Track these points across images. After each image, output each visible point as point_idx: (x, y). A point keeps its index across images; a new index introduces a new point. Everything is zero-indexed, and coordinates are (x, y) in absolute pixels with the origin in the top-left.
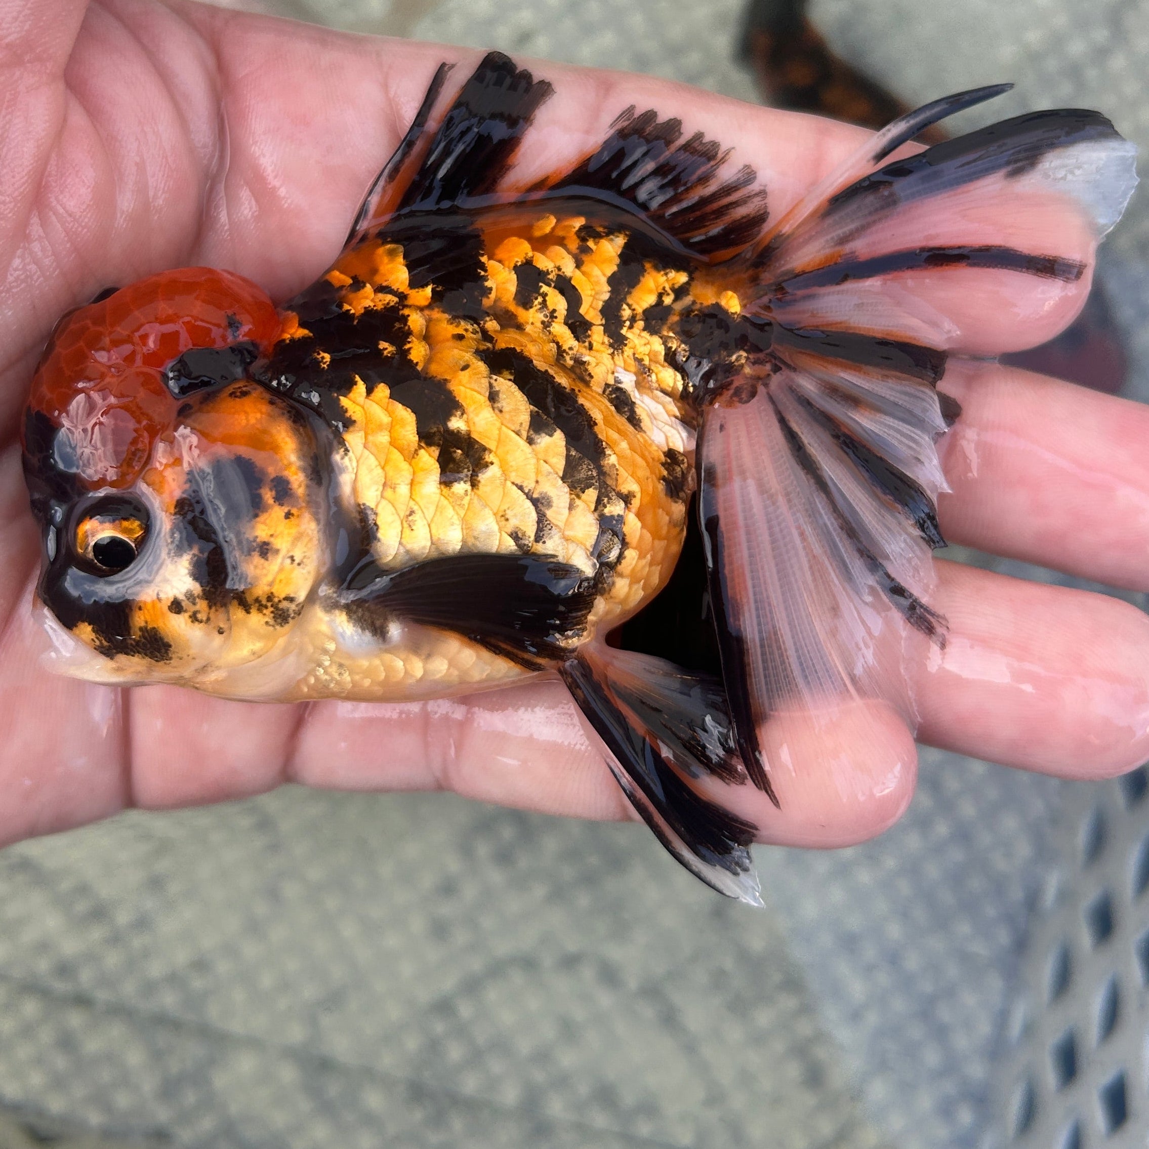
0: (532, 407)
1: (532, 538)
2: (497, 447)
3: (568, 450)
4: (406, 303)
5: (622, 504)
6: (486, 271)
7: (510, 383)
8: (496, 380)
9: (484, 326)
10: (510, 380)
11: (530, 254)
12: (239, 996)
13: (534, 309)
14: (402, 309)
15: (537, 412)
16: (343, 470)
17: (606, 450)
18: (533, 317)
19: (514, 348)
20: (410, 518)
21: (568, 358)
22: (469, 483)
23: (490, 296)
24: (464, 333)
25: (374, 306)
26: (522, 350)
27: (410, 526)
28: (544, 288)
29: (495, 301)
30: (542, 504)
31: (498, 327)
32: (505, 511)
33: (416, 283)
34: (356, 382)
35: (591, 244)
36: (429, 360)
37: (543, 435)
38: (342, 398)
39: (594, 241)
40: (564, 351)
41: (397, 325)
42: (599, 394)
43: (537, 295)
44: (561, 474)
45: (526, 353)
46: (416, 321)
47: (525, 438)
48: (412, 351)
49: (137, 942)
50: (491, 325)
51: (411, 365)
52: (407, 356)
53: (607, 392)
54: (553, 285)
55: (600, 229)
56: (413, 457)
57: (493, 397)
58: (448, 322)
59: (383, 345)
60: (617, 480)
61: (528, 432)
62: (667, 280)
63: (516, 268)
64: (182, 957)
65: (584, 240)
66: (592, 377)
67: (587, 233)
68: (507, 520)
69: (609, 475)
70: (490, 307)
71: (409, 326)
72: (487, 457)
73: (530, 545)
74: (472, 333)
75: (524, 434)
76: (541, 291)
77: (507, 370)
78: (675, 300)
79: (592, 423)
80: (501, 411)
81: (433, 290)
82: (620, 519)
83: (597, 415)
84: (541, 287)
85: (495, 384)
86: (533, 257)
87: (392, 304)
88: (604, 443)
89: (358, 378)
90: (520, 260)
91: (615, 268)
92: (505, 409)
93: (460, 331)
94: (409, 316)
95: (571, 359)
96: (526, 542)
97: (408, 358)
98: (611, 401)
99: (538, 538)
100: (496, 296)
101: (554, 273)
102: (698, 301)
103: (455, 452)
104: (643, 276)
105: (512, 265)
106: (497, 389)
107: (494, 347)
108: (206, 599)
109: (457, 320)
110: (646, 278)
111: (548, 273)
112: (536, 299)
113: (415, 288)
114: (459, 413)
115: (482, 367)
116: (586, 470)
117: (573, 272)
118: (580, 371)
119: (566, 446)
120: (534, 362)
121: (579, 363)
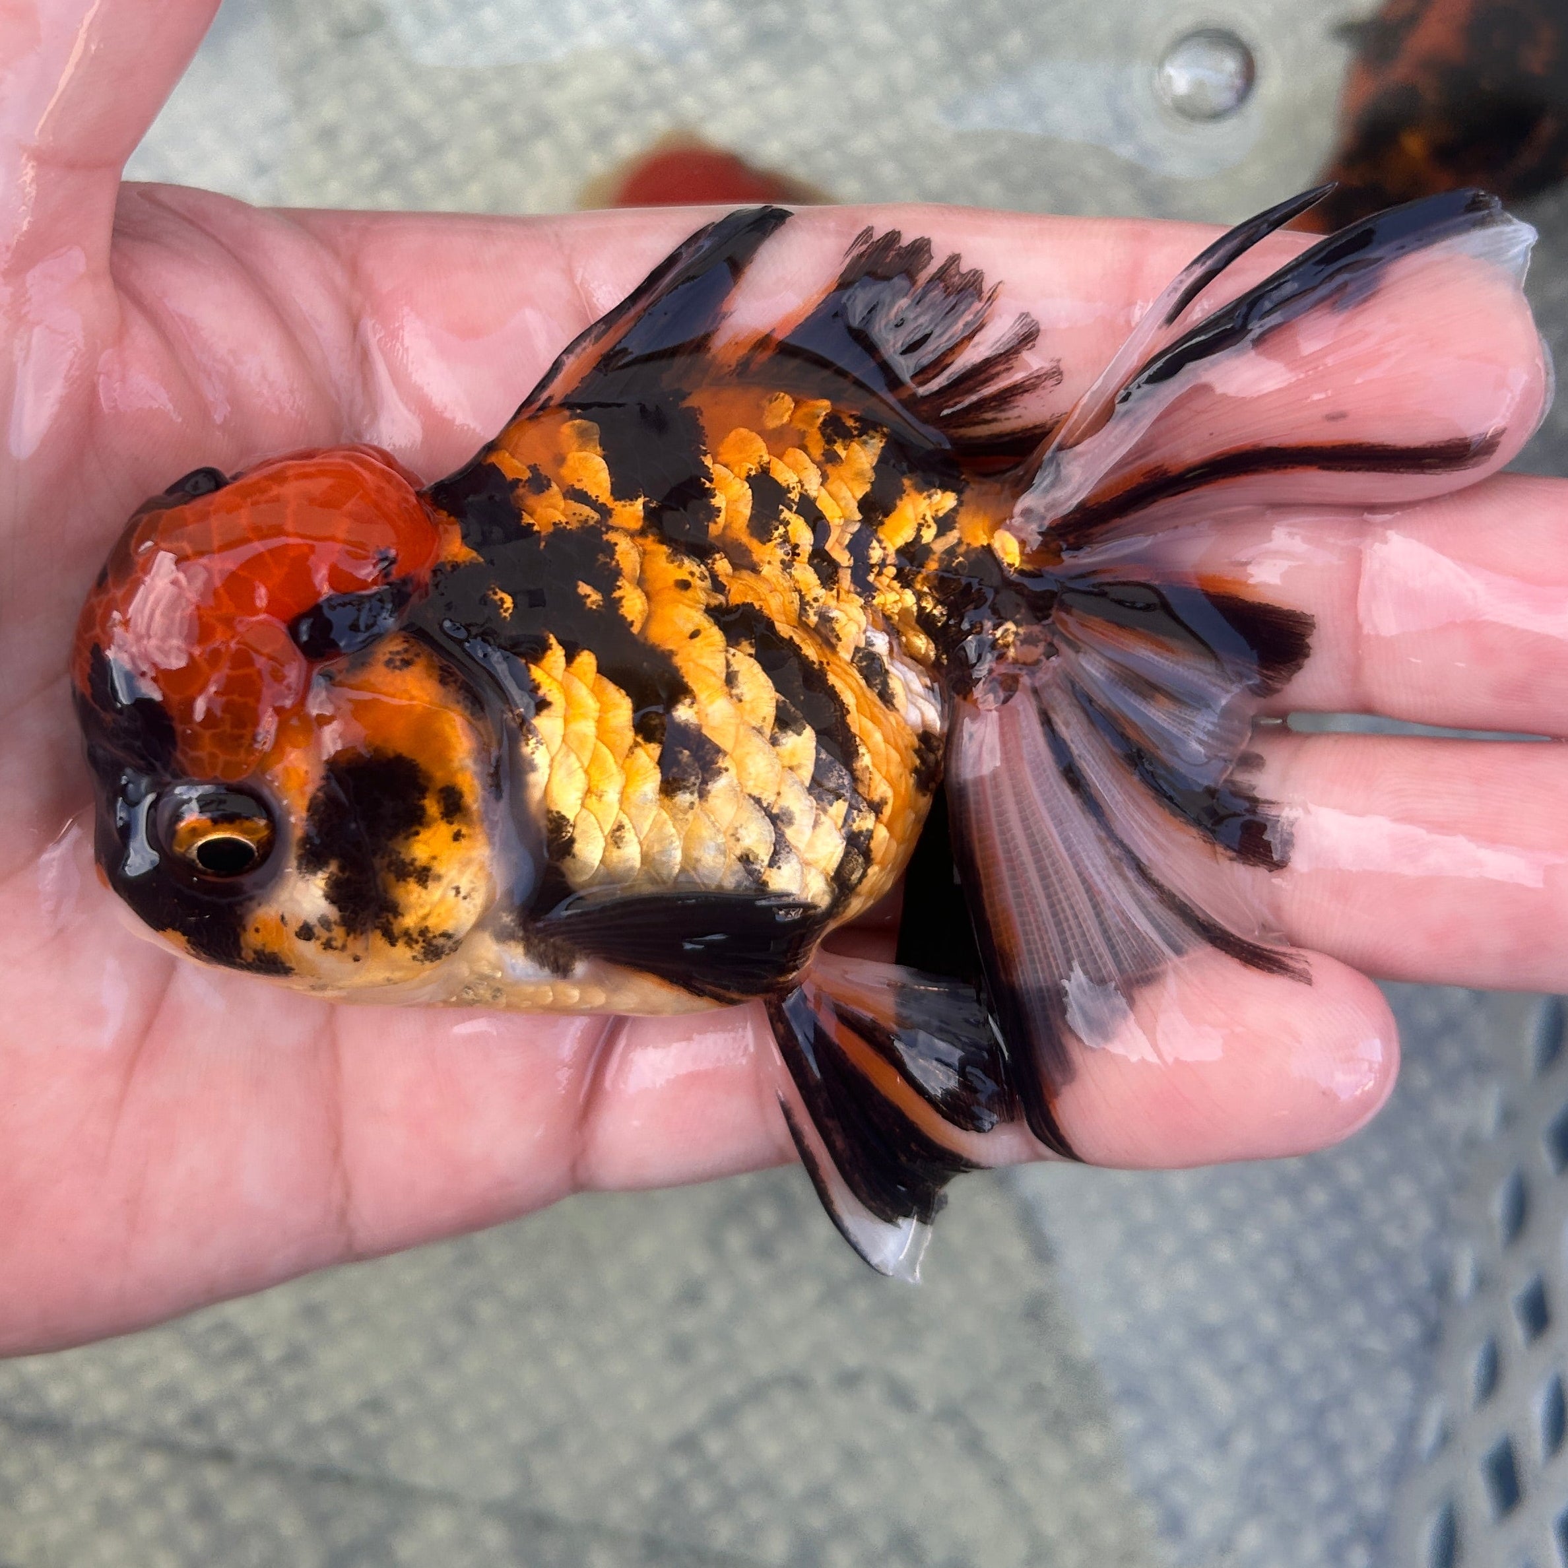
0: (778, 694)
1: (766, 863)
2: (734, 749)
3: (818, 753)
4: (611, 522)
5: (873, 816)
6: (711, 481)
7: (752, 660)
8: (734, 655)
9: (712, 568)
10: (750, 655)
11: (766, 458)
12: (426, 1440)
13: (775, 542)
14: (607, 533)
15: (784, 702)
16: (533, 768)
17: (859, 748)
18: (770, 555)
19: (752, 604)
20: (618, 833)
21: (811, 612)
22: (696, 795)
23: (718, 520)
24: (689, 578)
25: (567, 523)
26: (761, 606)
27: (616, 843)
28: (786, 514)
29: (725, 528)
30: (782, 821)
31: (729, 569)
32: (737, 829)
33: (622, 491)
34: (551, 645)
35: (839, 448)
36: (648, 619)
37: (790, 733)
38: (532, 667)
39: (843, 442)
40: (808, 603)
41: (601, 558)
42: (848, 664)
43: (777, 524)
44: (807, 784)
45: (766, 612)
46: (627, 553)
47: (768, 738)
48: (624, 602)
49: (289, 1380)
50: (722, 566)
51: (624, 624)
52: (618, 609)
53: (856, 659)
54: (795, 508)
55: (850, 423)
56: (627, 757)
57: (730, 679)
58: (667, 558)
59: (584, 589)
60: (869, 786)
61: (773, 729)
62: (930, 505)
63: (749, 479)
64: (349, 1396)
65: (830, 441)
66: (839, 639)
67: (834, 429)
68: (738, 840)
69: (862, 781)
70: (718, 537)
71: (618, 561)
72: (720, 760)
73: (762, 870)
74: (700, 578)
75: (768, 732)
76: (782, 517)
77: (746, 640)
78: (937, 536)
79: (843, 710)
80: (740, 701)
81: (645, 504)
82: (870, 835)
83: (849, 699)
84: (782, 511)
85: (732, 661)
86: (769, 463)
87: (591, 522)
88: (857, 739)
89: (553, 640)
90: (754, 467)
91: (868, 488)
92: (747, 698)
93: (683, 575)
94: (616, 544)
95: (815, 615)
96: (758, 867)
97: (620, 612)
98: (860, 670)
99: (772, 864)
100: (726, 521)
101: (796, 491)
102: (966, 541)
103: (681, 752)
104: (901, 499)
105: (744, 475)
106: (736, 669)
107: (727, 601)
108: (344, 925)
109: (679, 557)
110: (903, 502)
111: (788, 490)
112: (777, 529)
113: (620, 500)
114: (688, 701)
115: (715, 635)
116: (837, 778)
117: (818, 490)
118: (825, 633)
119: (816, 748)
120: (777, 624)
121: (825, 618)
